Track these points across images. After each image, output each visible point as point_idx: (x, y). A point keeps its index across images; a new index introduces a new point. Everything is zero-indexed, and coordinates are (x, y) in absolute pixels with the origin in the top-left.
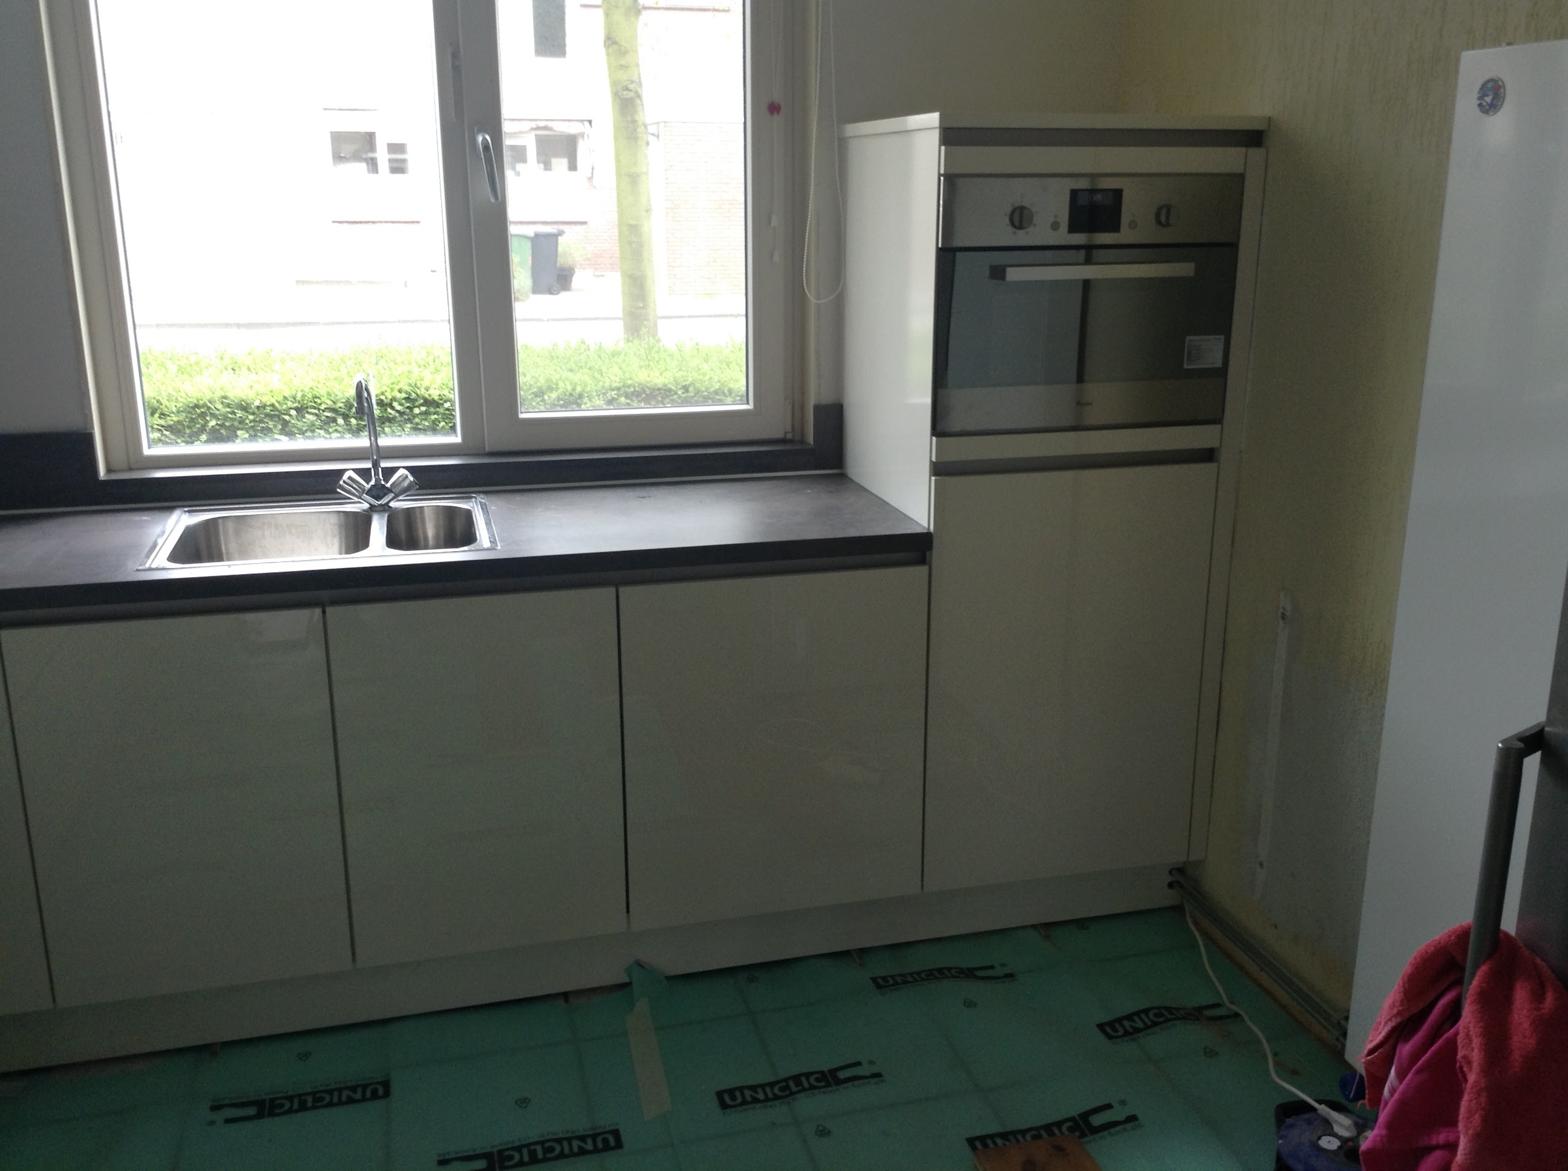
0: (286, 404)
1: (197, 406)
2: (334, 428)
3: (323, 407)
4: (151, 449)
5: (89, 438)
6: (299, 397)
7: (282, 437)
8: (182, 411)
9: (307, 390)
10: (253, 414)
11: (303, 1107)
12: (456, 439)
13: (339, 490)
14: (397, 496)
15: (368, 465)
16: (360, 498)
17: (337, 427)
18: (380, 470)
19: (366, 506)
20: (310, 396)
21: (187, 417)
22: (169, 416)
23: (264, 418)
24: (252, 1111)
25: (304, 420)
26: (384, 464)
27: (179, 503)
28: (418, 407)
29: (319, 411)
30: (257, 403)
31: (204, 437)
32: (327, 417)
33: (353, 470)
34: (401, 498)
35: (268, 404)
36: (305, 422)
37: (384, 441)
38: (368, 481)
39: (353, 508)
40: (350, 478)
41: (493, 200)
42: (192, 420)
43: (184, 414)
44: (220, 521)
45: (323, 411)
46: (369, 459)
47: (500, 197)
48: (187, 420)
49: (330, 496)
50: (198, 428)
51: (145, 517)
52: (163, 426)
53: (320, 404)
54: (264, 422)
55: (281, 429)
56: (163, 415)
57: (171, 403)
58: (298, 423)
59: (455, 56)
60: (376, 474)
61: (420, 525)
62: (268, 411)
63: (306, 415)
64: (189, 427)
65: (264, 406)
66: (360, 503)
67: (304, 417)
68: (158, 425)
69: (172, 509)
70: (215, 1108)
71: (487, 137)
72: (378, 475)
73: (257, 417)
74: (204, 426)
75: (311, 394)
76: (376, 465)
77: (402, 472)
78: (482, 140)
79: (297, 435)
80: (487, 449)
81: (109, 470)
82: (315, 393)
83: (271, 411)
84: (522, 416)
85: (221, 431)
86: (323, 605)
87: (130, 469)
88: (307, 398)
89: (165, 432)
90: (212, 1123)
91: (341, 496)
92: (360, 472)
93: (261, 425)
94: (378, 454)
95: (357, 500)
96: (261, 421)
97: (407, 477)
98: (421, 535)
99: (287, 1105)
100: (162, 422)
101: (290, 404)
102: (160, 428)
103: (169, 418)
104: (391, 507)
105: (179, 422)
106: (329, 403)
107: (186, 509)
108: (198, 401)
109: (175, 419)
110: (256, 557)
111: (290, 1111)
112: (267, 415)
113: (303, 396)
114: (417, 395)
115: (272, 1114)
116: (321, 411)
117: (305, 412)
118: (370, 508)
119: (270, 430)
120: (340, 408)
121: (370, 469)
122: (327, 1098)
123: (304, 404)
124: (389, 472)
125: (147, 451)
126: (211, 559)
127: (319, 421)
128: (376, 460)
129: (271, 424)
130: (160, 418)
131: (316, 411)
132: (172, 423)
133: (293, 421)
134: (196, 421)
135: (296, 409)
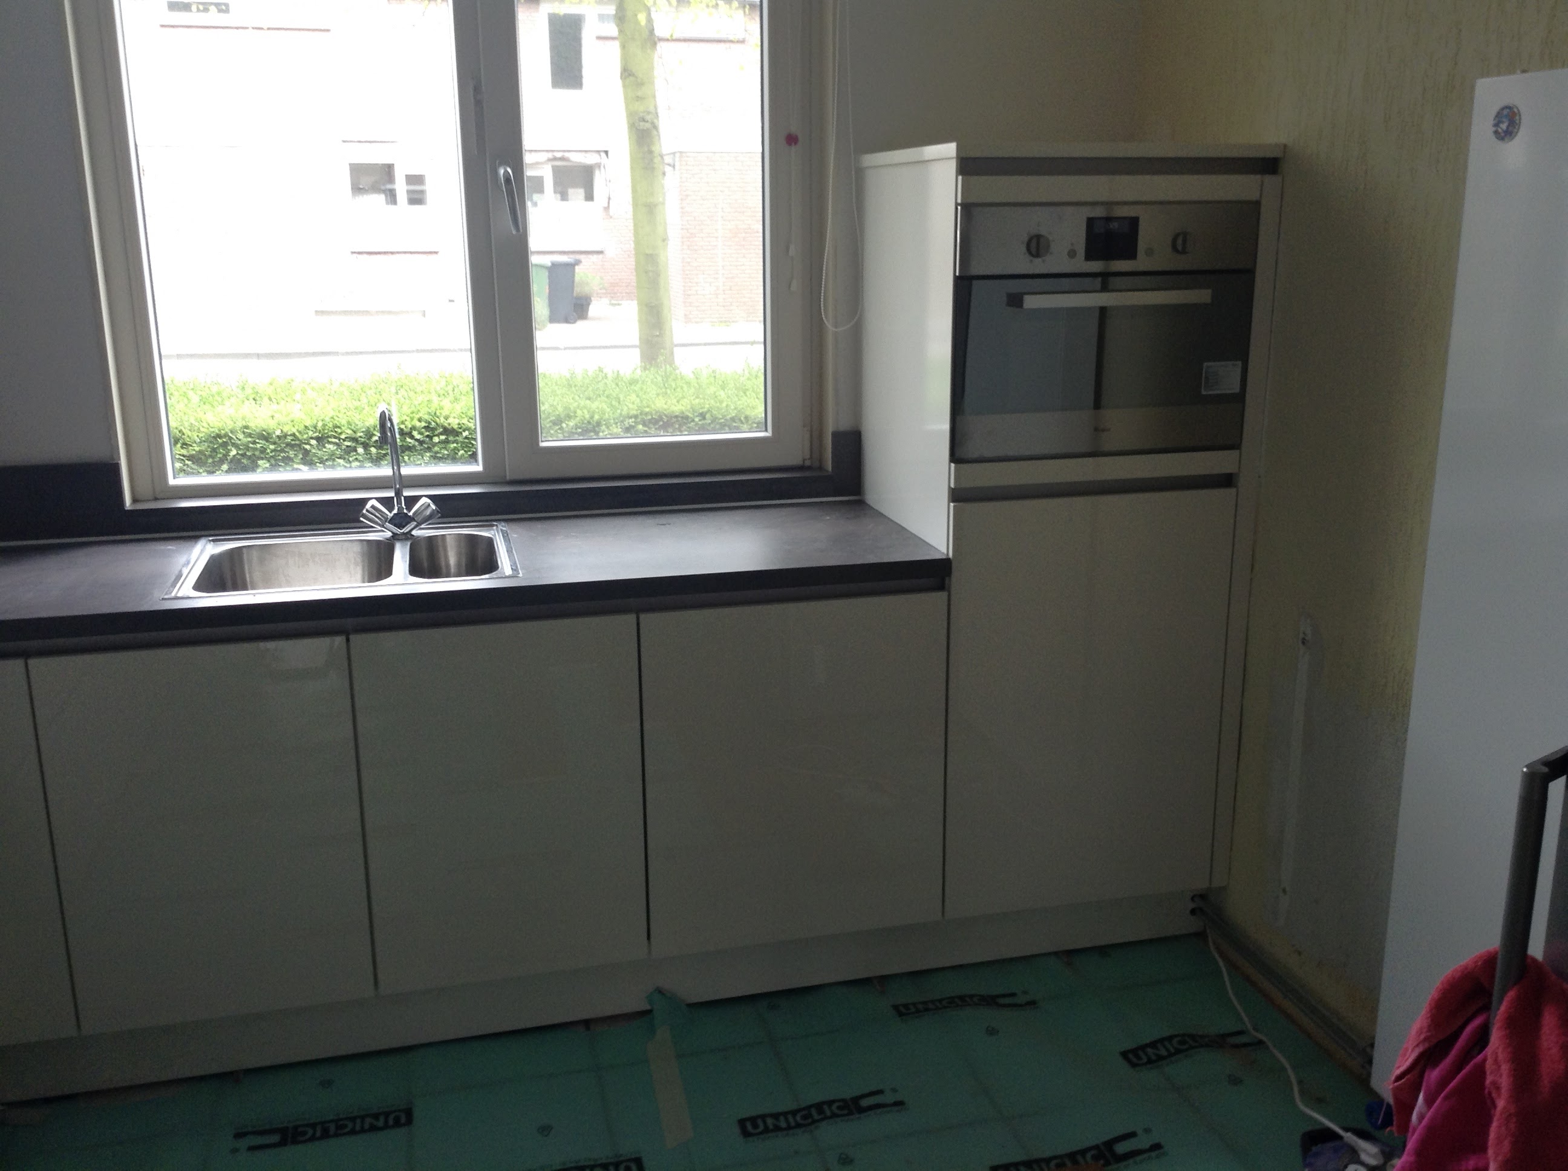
0: (307, 433)
1: (219, 436)
2: (355, 457)
3: (343, 436)
4: (177, 479)
5: (116, 468)
6: (320, 424)
7: (301, 467)
8: (204, 441)
9: (327, 419)
10: (274, 443)
11: (326, 1135)
12: (478, 468)
13: (362, 519)
14: (419, 524)
15: (391, 494)
16: (383, 527)
17: (357, 457)
18: (403, 498)
19: (389, 534)
20: (331, 425)
21: (209, 446)
22: (191, 446)
23: (285, 447)
24: (275, 1138)
25: (324, 450)
26: (407, 493)
27: (203, 533)
28: (438, 435)
29: (339, 440)
30: (278, 433)
31: (225, 467)
32: (347, 446)
33: (376, 499)
34: (423, 526)
35: (289, 433)
36: (326, 452)
37: (406, 471)
38: (390, 510)
39: (376, 536)
40: (373, 507)
41: (514, 232)
42: (214, 450)
43: (206, 444)
44: (245, 550)
45: (344, 440)
46: (392, 487)
47: (521, 228)
48: (209, 450)
49: (352, 525)
50: (219, 458)
51: (170, 547)
52: (183, 456)
53: (341, 433)
54: (285, 452)
55: (302, 459)
56: (185, 445)
57: (193, 433)
58: (319, 452)
59: (477, 89)
60: (399, 503)
61: (442, 553)
62: (289, 441)
63: (326, 445)
64: (210, 456)
65: (286, 436)
66: (383, 531)
67: (325, 447)
68: (180, 455)
69: (197, 538)
70: (239, 1135)
71: (509, 170)
72: (401, 504)
73: (277, 447)
74: (226, 456)
75: (331, 423)
76: (398, 494)
77: (424, 500)
78: (504, 173)
79: (318, 464)
80: (508, 478)
81: (135, 500)
82: (336, 422)
83: (292, 440)
84: (543, 444)
85: (243, 461)
86: (346, 633)
87: (156, 499)
88: (327, 427)
89: (187, 462)
90: (235, 1151)
91: (362, 525)
92: (383, 501)
93: (282, 455)
94: (400, 482)
95: (380, 528)
96: (282, 451)
97: (429, 505)
98: (443, 564)
99: (310, 1132)
100: (184, 452)
101: (310, 433)
102: (182, 458)
103: (191, 448)
104: (413, 536)
105: (200, 452)
106: (350, 432)
107: (211, 539)
108: (220, 431)
109: (197, 449)
110: (280, 586)
111: (313, 1139)
112: (288, 445)
113: (324, 425)
114: (437, 424)
115: (295, 1142)
116: (342, 441)
117: (326, 441)
118: (392, 536)
119: (290, 459)
120: (361, 437)
121: (393, 498)
122: (350, 1125)
123: (325, 434)
124: (412, 501)
125: (172, 481)
126: (235, 588)
127: (339, 450)
128: (399, 489)
129: (292, 454)
130: (182, 447)
131: (337, 441)
132: (194, 452)
133: (314, 451)
134: (218, 451)
135: (318, 439)
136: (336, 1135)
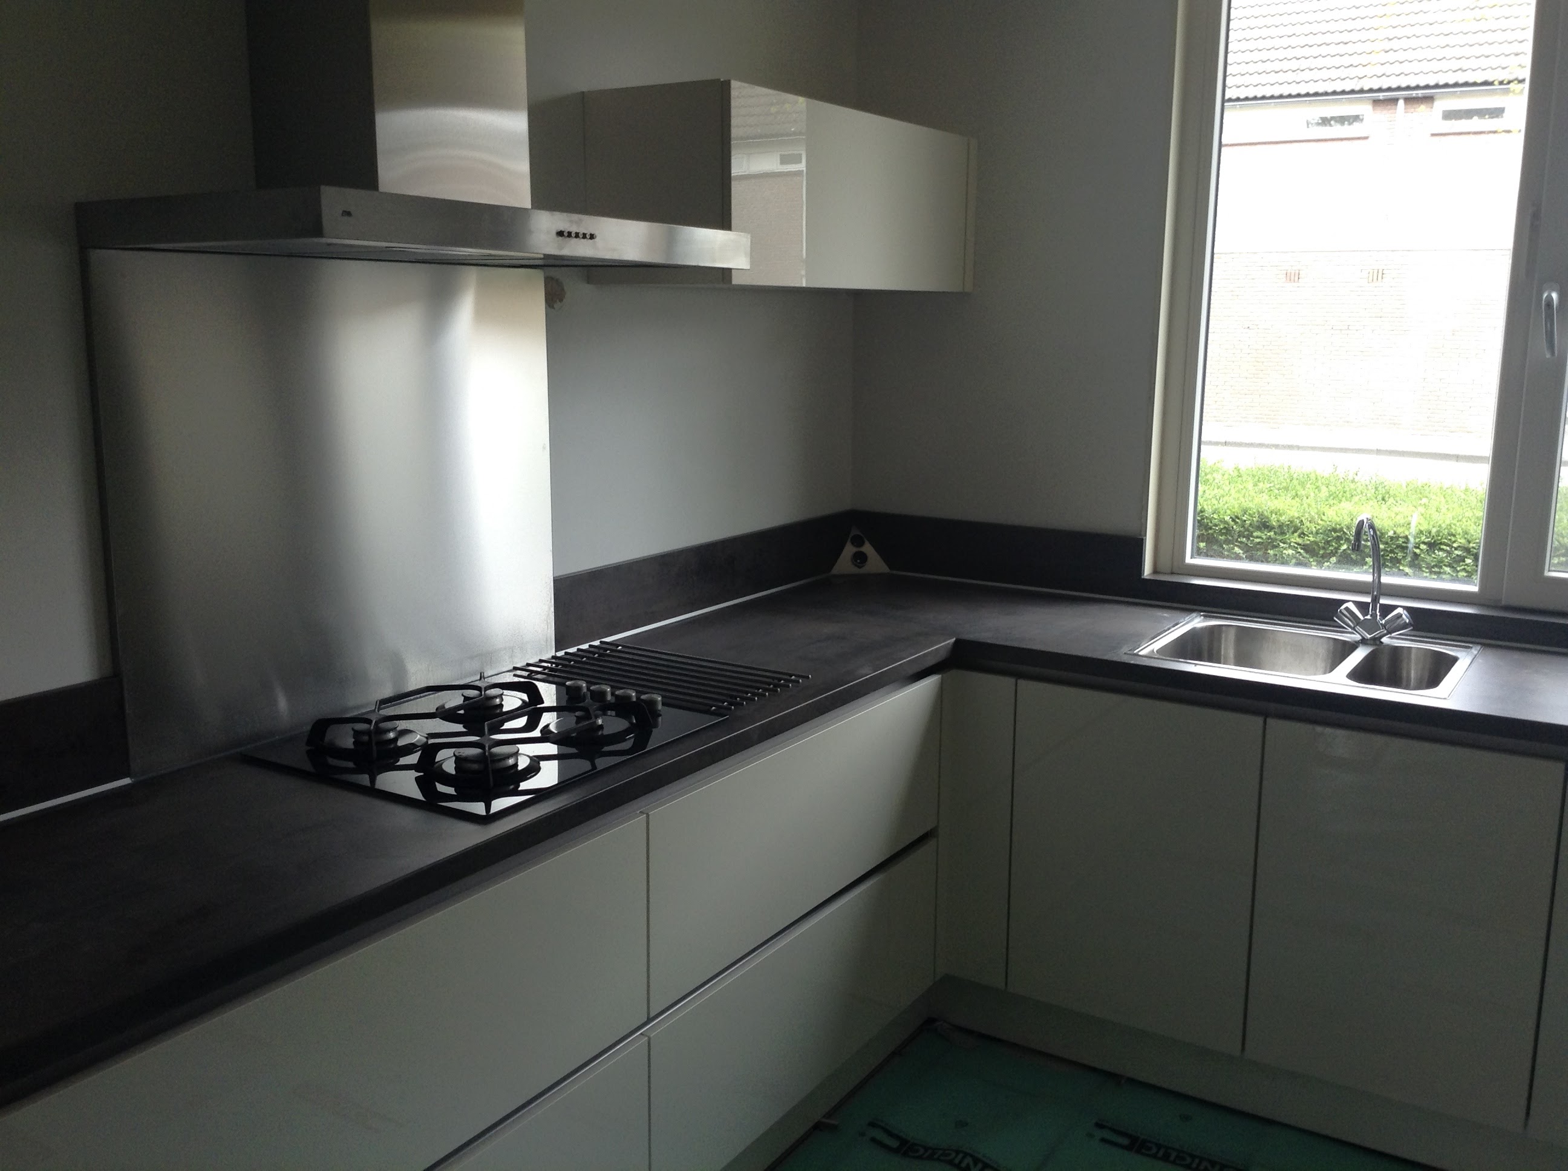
0: (1420, 538)
1: (1335, 530)
2: (1463, 567)
3: (1455, 545)
4: (1193, 559)
5: (1140, 543)
6: (1434, 531)
7: (1407, 570)
8: (1321, 533)
9: (1444, 526)
10: (1387, 543)
11: (1166, 1158)
12: (1474, 588)
13: (1335, 618)
14: (1389, 632)
15: (1367, 599)
16: (1354, 629)
17: (1466, 567)
18: (1378, 605)
19: (1358, 637)
20: (1446, 532)
21: (1323, 538)
22: (1307, 536)
23: (1395, 549)
24: (1125, 1141)
25: (1433, 556)
26: (1384, 601)
27: (1195, 607)
29: (1451, 549)
30: (1391, 533)
31: (1334, 559)
32: (1457, 555)
33: (1353, 602)
34: (1393, 635)
35: (1402, 535)
36: (1435, 558)
37: (1386, 579)
38: (1365, 614)
39: (1347, 637)
40: (1347, 609)
41: (1548, 356)
42: (1328, 542)
43: (1322, 536)
45: (1456, 549)
46: (1370, 593)
47: (1556, 352)
48: (1323, 541)
49: (1327, 623)
50: (1331, 550)
52: (1299, 544)
53: (1454, 542)
54: (1394, 553)
55: (1410, 561)
56: (1302, 535)
57: (1311, 524)
58: (1428, 557)
59: (1536, 216)
60: (1374, 609)
61: (1405, 665)
62: (1401, 542)
63: (1436, 551)
64: (1324, 548)
65: (1398, 537)
66: (1354, 634)
67: (1435, 553)
68: (1295, 543)
69: (1192, 611)
70: (1099, 1126)
71: (1554, 295)
72: (1376, 610)
73: (1388, 548)
74: (1337, 549)
75: (1446, 530)
76: (1375, 600)
77: (1399, 610)
78: (1547, 296)
79: (1424, 569)
80: (1503, 603)
81: (1155, 571)
82: (1453, 530)
83: (1403, 542)
84: (1547, 574)
85: (1352, 556)
86: (1266, 715)
87: (1172, 573)
88: (1441, 534)
89: (1299, 550)
90: (1090, 1136)
91: (1336, 624)
92: (1358, 604)
93: (1390, 555)
94: (1378, 590)
95: (1350, 630)
96: (1392, 551)
97: (1402, 615)
98: (1404, 674)
99: (1154, 1150)
100: (1300, 541)
101: (1423, 538)
102: (1296, 546)
103: (1306, 538)
104: (1382, 643)
105: (1315, 543)
106: (1463, 541)
107: (1202, 614)
108: (1336, 524)
109: (1312, 539)
110: (1219, 663)
111: (1154, 1156)
112: (1398, 546)
113: (1438, 532)
115: (1138, 1152)
116: (1453, 549)
117: (1438, 547)
118: (1361, 640)
119: (1399, 561)
120: (1473, 548)
121: (1370, 603)
122: (1189, 1160)
123: (1438, 540)
124: (1387, 609)
125: (1189, 560)
127: (1449, 558)
128: (1376, 596)
129: (1400, 555)
130: (1299, 536)
131: (1448, 548)
132: (1308, 542)
133: (1422, 556)
134: (1331, 544)
135: (1429, 544)
136: (1174, 1162)
